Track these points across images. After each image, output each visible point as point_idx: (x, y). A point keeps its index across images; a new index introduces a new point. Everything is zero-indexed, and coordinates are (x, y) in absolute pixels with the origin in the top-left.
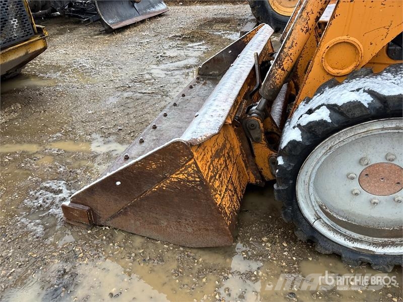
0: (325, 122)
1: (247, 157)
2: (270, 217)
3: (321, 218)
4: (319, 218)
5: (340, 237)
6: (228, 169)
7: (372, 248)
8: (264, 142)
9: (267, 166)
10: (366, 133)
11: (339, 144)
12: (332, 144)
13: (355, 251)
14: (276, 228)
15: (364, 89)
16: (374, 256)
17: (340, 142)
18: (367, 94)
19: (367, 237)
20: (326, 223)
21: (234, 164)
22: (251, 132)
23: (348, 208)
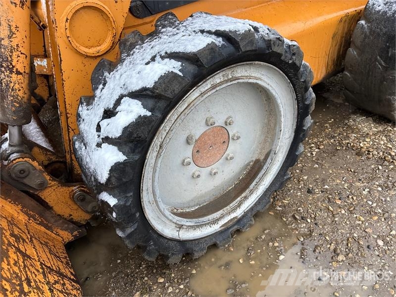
0: (145, 117)
1: (41, 216)
2: (119, 261)
3: (183, 225)
4: (180, 227)
5: (205, 228)
6: (30, 258)
7: (233, 216)
8: (53, 183)
9: (75, 207)
10: (188, 108)
11: (168, 135)
12: (160, 140)
13: (223, 229)
14: (135, 269)
15: (161, 56)
16: (239, 221)
17: (167, 133)
18: (168, 59)
19: (225, 209)
20: (189, 226)
21: (31, 241)
22: (26, 181)
23: (195, 194)
